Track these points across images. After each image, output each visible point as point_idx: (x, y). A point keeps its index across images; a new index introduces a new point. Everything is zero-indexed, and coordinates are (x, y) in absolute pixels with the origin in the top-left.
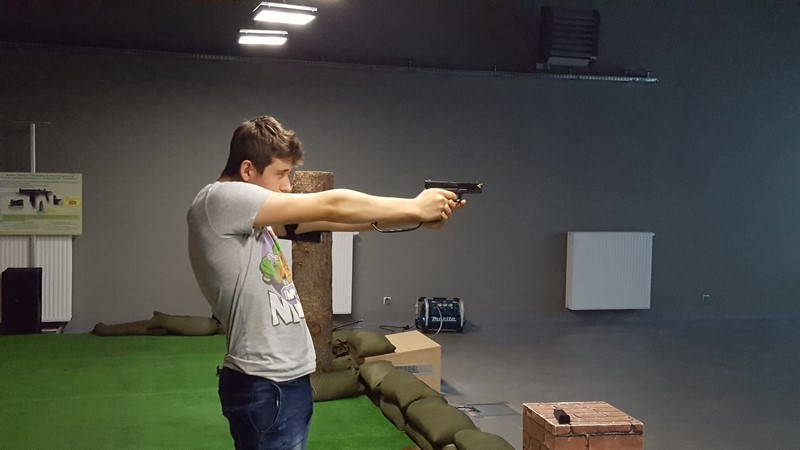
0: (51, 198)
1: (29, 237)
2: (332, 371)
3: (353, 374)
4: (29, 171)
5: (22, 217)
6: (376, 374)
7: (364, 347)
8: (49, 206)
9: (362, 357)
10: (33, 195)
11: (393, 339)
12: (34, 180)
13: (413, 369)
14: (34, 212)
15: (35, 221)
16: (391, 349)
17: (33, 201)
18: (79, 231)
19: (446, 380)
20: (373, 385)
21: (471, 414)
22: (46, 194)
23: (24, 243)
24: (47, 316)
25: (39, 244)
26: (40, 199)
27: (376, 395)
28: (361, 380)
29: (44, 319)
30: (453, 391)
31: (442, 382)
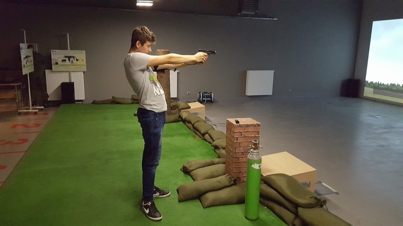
0: (75, 59)
1: (69, 72)
2: (171, 114)
3: (177, 115)
4: (67, 49)
5: (67, 65)
6: (184, 115)
7: (181, 107)
8: (75, 61)
9: (180, 110)
10: (69, 58)
11: (190, 104)
12: (69, 53)
13: (197, 114)
14: (70, 63)
15: (70, 66)
16: (189, 108)
17: (69, 60)
18: (86, 70)
19: (207, 117)
20: (184, 118)
21: (214, 127)
22: (74, 57)
23: (68, 74)
24: (76, 98)
25: (72, 74)
26: (71, 59)
27: (185, 121)
28: (180, 117)
29: (76, 99)
30: (209, 120)
31: (205, 118)
